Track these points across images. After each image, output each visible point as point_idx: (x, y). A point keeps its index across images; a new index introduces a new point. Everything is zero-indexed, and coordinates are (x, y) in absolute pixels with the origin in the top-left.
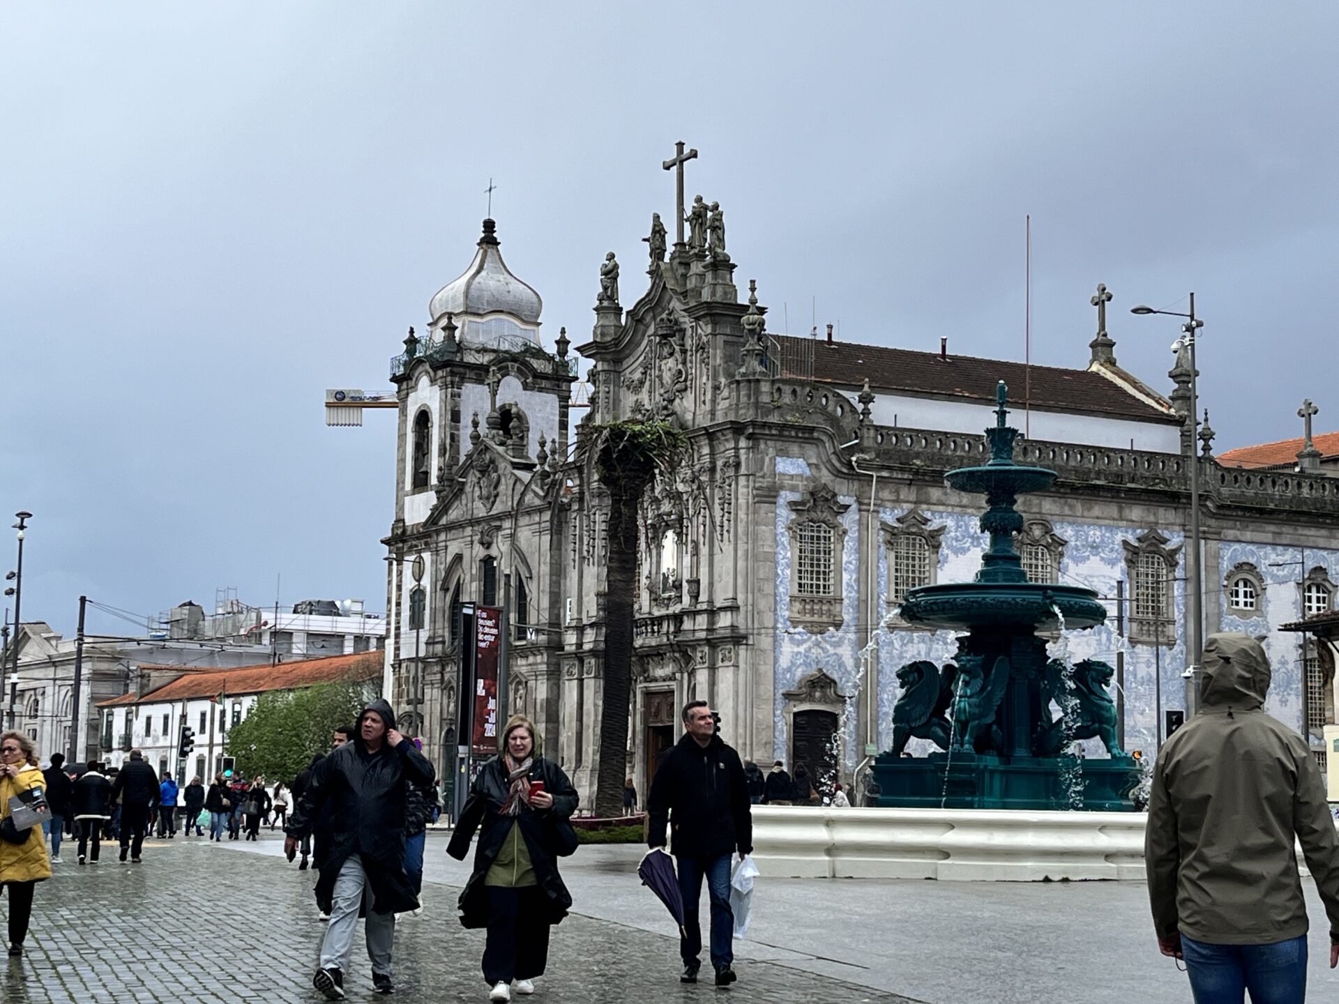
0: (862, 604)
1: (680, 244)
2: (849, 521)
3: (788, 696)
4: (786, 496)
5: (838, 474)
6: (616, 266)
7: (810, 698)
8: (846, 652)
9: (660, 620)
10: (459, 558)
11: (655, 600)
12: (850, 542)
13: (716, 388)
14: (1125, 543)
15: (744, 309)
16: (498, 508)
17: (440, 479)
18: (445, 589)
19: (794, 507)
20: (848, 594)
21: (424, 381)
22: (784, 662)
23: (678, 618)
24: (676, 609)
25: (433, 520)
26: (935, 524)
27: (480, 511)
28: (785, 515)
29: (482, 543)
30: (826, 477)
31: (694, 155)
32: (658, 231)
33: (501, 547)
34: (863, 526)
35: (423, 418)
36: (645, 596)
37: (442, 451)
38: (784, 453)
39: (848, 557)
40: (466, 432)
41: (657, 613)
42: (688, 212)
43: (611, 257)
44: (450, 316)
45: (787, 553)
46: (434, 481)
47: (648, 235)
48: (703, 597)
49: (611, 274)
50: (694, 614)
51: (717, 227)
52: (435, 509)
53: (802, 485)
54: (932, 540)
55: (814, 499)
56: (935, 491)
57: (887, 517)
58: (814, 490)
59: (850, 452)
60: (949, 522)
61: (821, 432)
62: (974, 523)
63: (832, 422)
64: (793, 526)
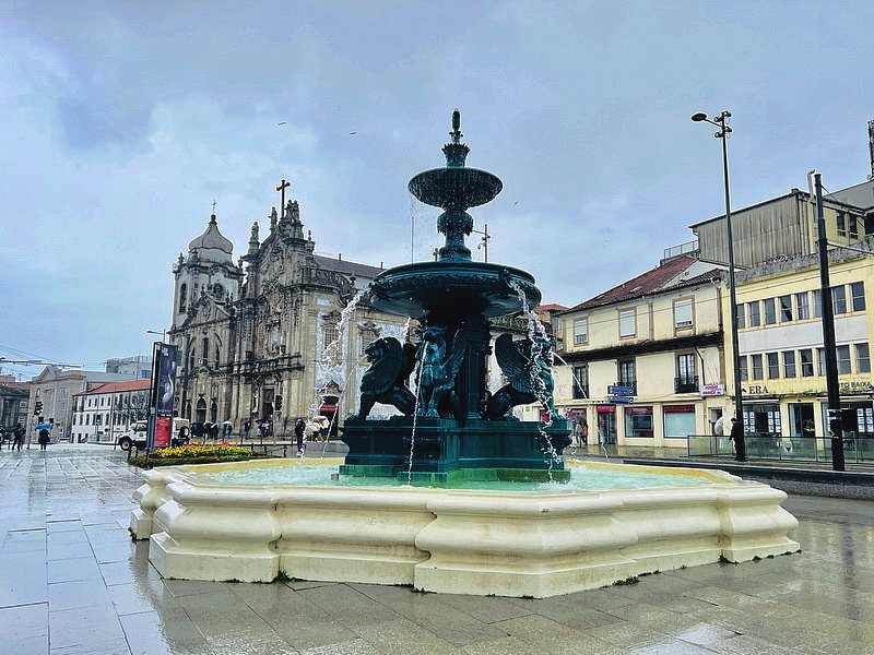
0: (349, 356)
1: (282, 218)
4: (321, 314)
6: (258, 227)
7: (329, 391)
9: (271, 361)
10: (194, 339)
11: (269, 354)
13: (294, 272)
15: (306, 242)
16: (210, 319)
19: (324, 318)
20: (344, 352)
21: (185, 273)
23: (277, 361)
24: (276, 357)
25: (186, 324)
26: (378, 326)
27: (203, 320)
28: (320, 321)
29: (203, 333)
30: (336, 307)
31: (288, 184)
32: (274, 214)
33: (210, 334)
34: (350, 326)
36: (265, 352)
37: (191, 298)
38: (320, 296)
40: (199, 291)
41: (269, 359)
42: (286, 206)
43: (256, 223)
44: (196, 248)
45: (321, 335)
46: (187, 310)
48: (287, 352)
49: (255, 230)
50: (283, 359)
51: (296, 211)
52: (187, 320)
53: (326, 310)
54: (377, 333)
55: (331, 315)
56: (378, 315)
57: (360, 324)
58: (332, 312)
59: (347, 298)
60: (383, 326)
61: (337, 289)
62: (392, 327)
63: (339, 286)
64: (323, 325)
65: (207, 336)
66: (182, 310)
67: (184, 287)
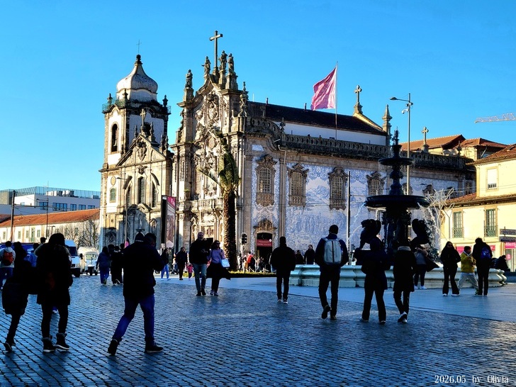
0: (281, 196)
1: (217, 68)
2: (276, 167)
3: (255, 227)
4: (255, 158)
5: (273, 151)
6: (191, 75)
7: (263, 228)
8: (275, 213)
9: (209, 201)
10: (130, 178)
11: (207, 194)
12: (277, 174)
13: (230, 121)
14: (368, 176)
15: (241, 92)
16: (146, 160)
17: (122, 148)
18: (124, 189)
19: (257, 161)
20: (276, 192)
21: (116, 113)
22: (254, 216)
24: (215, 197)
25: (120, 164)
26: (306, 168)
27: (139, 161)
28: (255, 165)
29: (139, 173)
30: (269, 152)
31: (221, 36)
32: (208, 62)
33: (146, 174)
34: (281, 169)
36: (202, 193)
37: (123, 139)
38: (254, 143)
39: (276, 180)
41: (206, 198)
45: (256, 178)
46: (119, 149)
47: (204, 64)
49: (190, 77)
52: (120, 160)
53: (261, 154)
54: (304, 174)
55: (265, 159)
56: (306, 158)
57: (290, 166)
58: (265, 156)
59: (277, 143)
60: (310, 168)
61: (268, 136)
62: (319, 169)
63: (272, 133)
64: (257, 169)
65: (144, 175)
66: (114, 149)
67: (115, 127)
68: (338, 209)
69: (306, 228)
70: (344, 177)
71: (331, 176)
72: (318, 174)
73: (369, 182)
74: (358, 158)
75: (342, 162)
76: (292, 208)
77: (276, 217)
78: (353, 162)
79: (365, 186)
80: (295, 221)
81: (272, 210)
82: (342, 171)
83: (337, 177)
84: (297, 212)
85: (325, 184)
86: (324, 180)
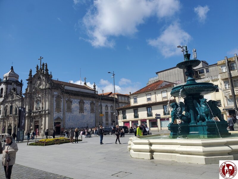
0: (63, 109)
1: (41, 68)
2: (62, 100)
3: (55, 120)
5: (61, 94)
6: (32, 70)
7: (57, 120)
8: (62, 115)
9: (37, 112)
10: (7, 106)
11: (36, 109)
12: (62, 102)
13: (46, 84)
14: (90, 102)
15: (50, 75)
16: (13, 99)
17: (4, 96)
18: (4, 110)
19: (56, 98)
20: (62, 108)
21: (2, 85)
22: (54, 116)
23: (40, 112)
24: (40, 110)
25: (3, 101)
26: (72, 100)
27: (11, 100)
28: (55, 99)
29: (11, 104)
30: (59, 94)
31: (43, 58)
32: (38, 67)
33: (14, 104)
34: (64, 100)
35: (2, 89)
36: (35, 109)
37: (5, 93)
38: (54, 91)
39: (62, 104)
40: (9, 90)
41: (36, 111)
42: (42, 64)
43: (31, 69)
44: (7, 77)
45: (55, 104)
46: (3, 96)
47: (36, 67)
48: (44, 109)
49: (31, 71)
50: (42, 111)
51: (46, 66)
52: (3, 100)
53: (57, 95)
54: (71, 102)
55: (58, 97)
56: (71, 97)
57: (66, 99)
58: (58, 96)
59: (62, 92)
60: (73, 100)
61: (59, 89)
62: (76, 100)
63: (60, 88)
64: (56, 100)
68: (82, 113)
69: (72, 120)
70: (84, 103)
71: (79, 103)
72: (76, 102)
73: (91, 104)
74: (88, 97)
75: (83, 98)
76: (67, 113)
77: (62, 116)
78: (86, 98)
79: (89, 105)
80: (68, 117)
81: (61, 114)
82: (83, 101)
83: (81, 103)
84: (69, 114)
85: (78, 105)
86: (78, 104)
